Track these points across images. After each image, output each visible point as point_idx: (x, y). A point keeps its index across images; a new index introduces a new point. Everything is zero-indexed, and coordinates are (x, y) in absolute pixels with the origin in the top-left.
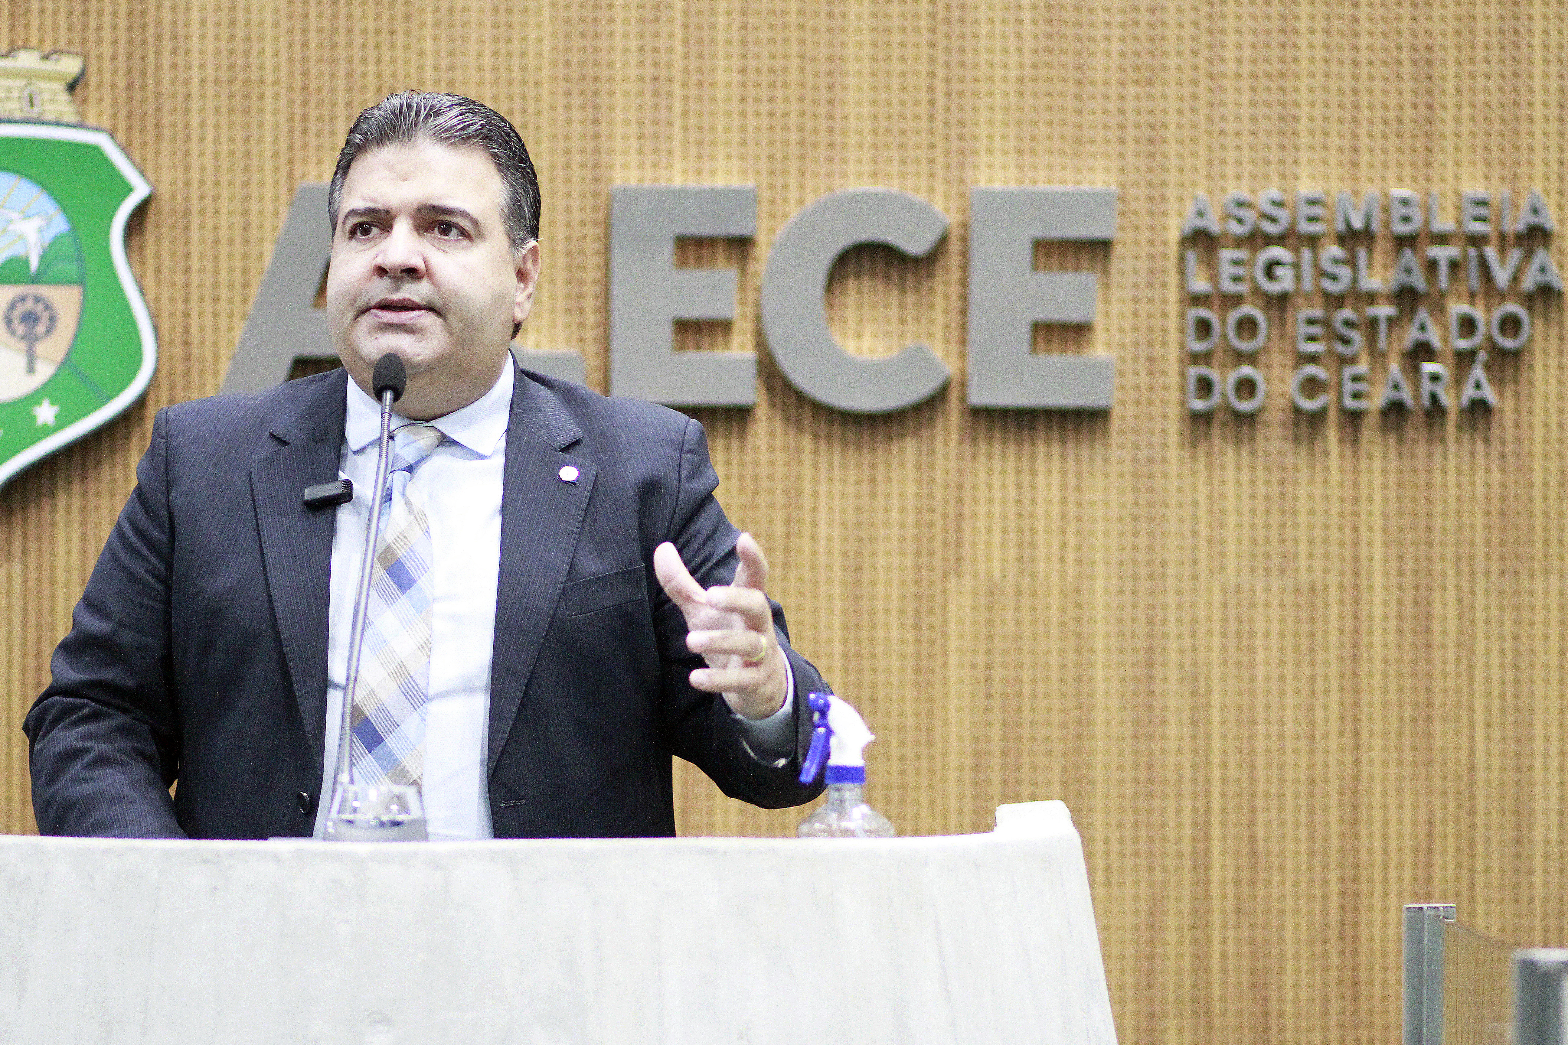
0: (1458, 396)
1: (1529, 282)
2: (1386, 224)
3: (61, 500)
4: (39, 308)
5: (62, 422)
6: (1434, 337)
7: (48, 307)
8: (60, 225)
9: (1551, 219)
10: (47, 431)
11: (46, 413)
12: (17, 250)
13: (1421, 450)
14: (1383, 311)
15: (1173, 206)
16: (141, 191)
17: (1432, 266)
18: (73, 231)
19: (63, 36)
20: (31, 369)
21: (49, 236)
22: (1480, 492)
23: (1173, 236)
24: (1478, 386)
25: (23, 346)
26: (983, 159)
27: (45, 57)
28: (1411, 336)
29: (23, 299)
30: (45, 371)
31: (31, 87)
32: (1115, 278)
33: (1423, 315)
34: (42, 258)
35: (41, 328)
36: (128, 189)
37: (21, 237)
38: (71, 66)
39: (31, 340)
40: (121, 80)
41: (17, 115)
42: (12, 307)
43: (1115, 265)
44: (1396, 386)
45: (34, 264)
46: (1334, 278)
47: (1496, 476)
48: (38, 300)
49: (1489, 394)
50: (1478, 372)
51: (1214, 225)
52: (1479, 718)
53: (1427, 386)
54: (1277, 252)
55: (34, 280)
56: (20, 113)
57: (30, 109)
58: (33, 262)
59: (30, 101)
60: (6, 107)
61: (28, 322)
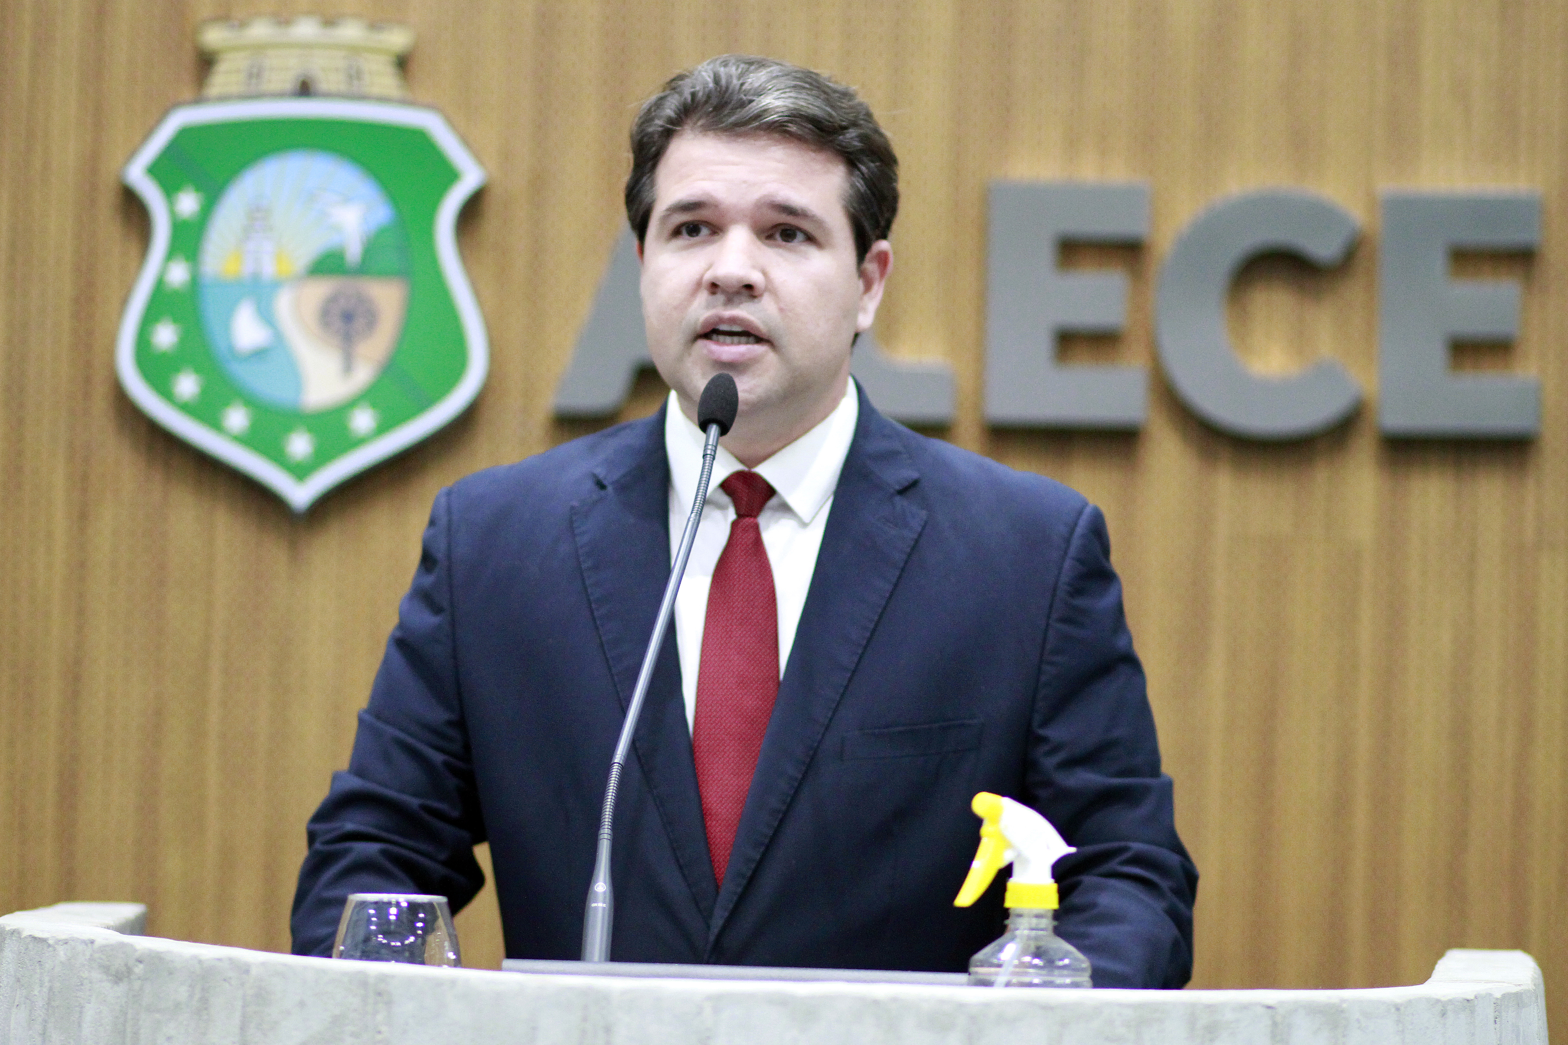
4: (358, 307)
7: (366, 304)
8: (382, 213)
10: (364, 440)
11: (363, 420)
16: (471, 176)
18: (399, 221)
20: (348, 371)
21: (372, 225)
25: (338, 344)
27: (371, 28)
29: (341, 294)
30: (364, 374)
31: (358, 61)
34: (365, 250)
35: (360, 326)
37: (338, 227)
38: (399, 38)
39: (348, 338)
41: (340, 89)
42: (330, 303)
45: (354, 255)
48: (356, 295)
55: (356, 272)
56: (343, 87)
57: (355, 82)
58: (354, 251)
59: (355, 75)
60: (327, 81)
61: (348, 317)
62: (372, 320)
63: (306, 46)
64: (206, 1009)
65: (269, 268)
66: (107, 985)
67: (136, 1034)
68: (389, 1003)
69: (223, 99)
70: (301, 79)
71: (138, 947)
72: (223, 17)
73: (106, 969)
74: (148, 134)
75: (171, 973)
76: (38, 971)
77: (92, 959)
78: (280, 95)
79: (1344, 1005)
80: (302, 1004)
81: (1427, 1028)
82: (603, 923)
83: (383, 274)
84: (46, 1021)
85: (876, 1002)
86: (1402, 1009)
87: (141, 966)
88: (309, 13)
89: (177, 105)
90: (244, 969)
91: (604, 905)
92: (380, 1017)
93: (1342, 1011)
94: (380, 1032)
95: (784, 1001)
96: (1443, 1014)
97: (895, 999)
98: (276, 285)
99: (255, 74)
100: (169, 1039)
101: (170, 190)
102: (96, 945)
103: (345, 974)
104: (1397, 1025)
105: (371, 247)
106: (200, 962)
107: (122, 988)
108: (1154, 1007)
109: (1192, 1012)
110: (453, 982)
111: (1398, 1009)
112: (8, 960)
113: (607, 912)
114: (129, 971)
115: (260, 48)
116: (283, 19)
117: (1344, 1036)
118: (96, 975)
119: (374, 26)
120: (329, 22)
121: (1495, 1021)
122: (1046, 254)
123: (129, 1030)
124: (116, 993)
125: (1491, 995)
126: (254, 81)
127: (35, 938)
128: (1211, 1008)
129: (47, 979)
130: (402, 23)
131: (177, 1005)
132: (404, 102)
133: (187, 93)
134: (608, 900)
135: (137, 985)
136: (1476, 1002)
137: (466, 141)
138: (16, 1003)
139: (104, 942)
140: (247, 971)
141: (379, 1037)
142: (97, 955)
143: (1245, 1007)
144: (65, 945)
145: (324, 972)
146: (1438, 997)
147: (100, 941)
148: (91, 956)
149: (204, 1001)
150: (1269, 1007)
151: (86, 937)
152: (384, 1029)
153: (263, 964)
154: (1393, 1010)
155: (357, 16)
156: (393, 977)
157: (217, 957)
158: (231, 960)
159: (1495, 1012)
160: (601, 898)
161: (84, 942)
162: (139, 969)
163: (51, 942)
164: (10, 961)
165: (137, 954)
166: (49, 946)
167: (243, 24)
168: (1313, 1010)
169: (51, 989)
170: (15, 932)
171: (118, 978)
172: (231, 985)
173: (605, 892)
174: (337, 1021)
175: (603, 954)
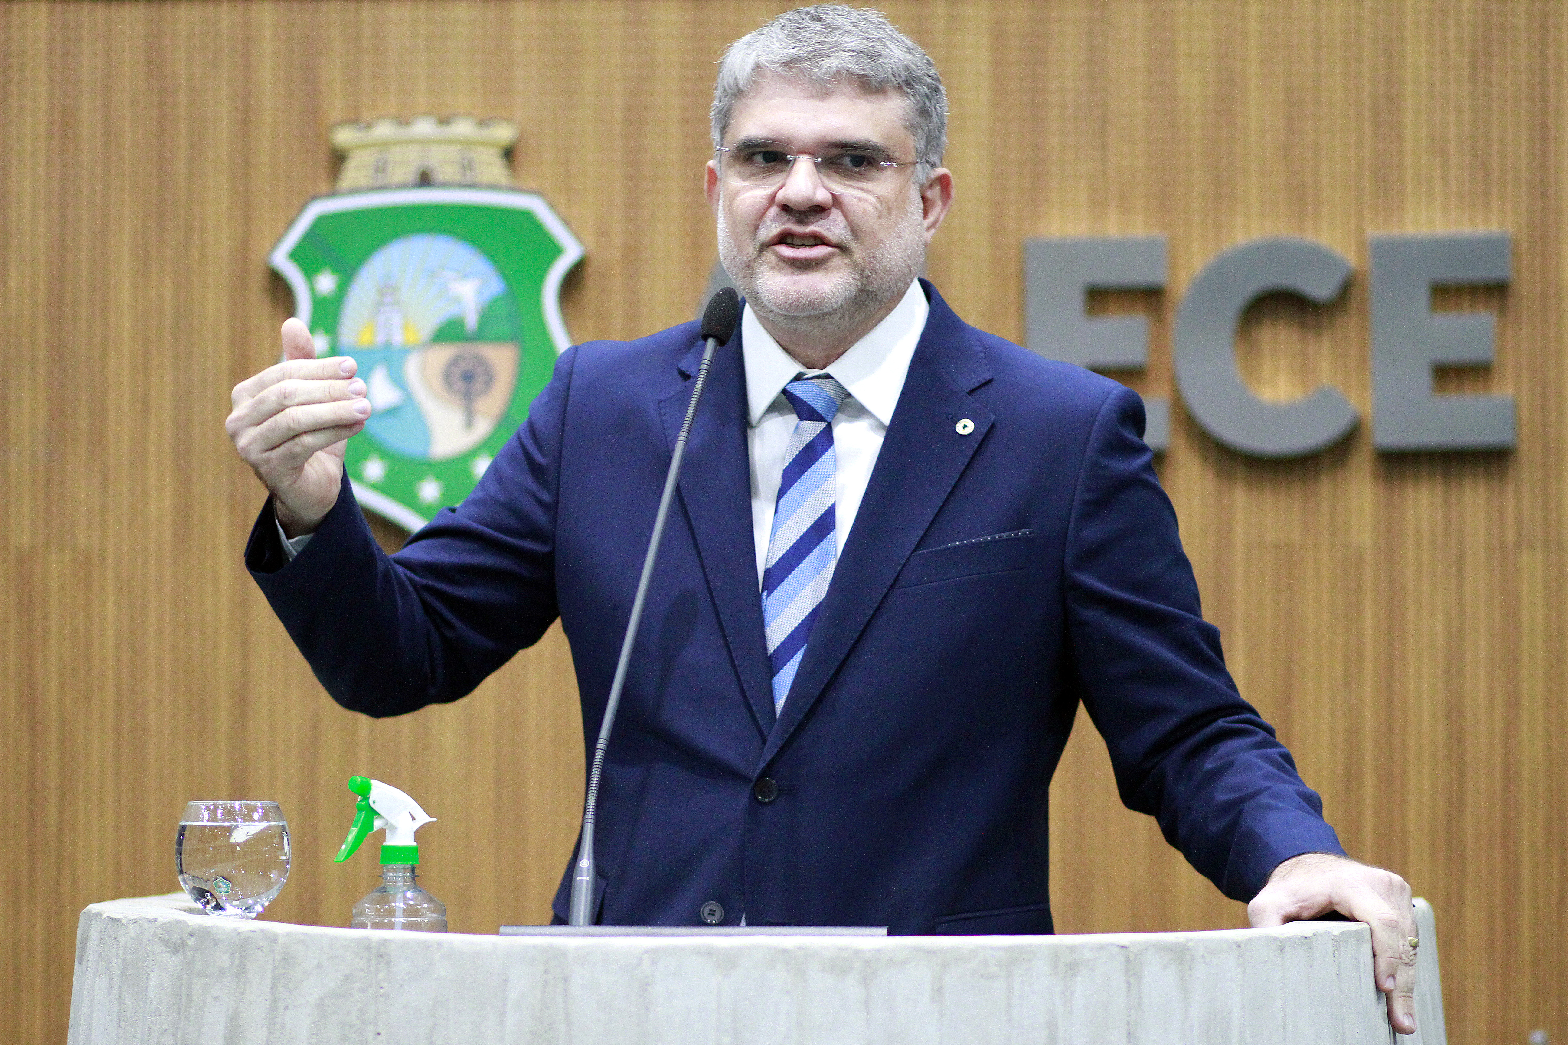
4: (476, 368)
7: (484, 364)
12: (453, 312)
18: (510, 292)
20: (469, 424)
21: (487, 296)
25: (461, 403)
29: (463, 358)
30: (482, 428)
31: (470, 153)
34: (481, 318)
37: (458, 299)
39: (468, 397)
41: (454, 178)
42: (451, 365)
48: (474, 357)
55: (473, 338)
56: (458, 178)
57: (468, 173)
58: (472, 321)
59: (468, 166)
60: (445, 172)
61: (468, 377)
62: (489, 379)
63: (425, 142)
64: (244, 973)
65: (398, 338)
66: (167, 955)
67: (190, 995)
68: (389, 963)
69: (354, 191)
70: (420, 170)
71: (190, 923)
72: (353, 121)
73: (166, 943)
74: (290, 224)
75: (216, 944)
76: (115, 946)
77: (155, 935)
78: (403, 186)
79: (1190, 944)
80: (319, 966)
81: (1267, 961)
82: (587, 893)
83: (498, 340)
84: (120, 987)
85: (785, 951)
86: (1243, 946)
87: (193, 939)
88: (426, 114)
89: (316, 197)
90: (273, 939)
91: (588, 878)
92: (381, 975)
93: (1188, 949)
94: (382, 988)
95: (709, 953)
96: (1282, 950)
97: (802, 948)
98: (405, 351)
99: (381, 168)
100: (216, 998)
101: (310, 272)
102: (158, 923)
103: (353, 940)
104: (1239, 959)
105: (486, 316)
106: (239, 934)
107: (178, 958)
108: (1023, 949)
109: (1055, 954)
110: (440, 945)
111: (1239, 946)
112: (94, 937)
113: (590, 885)
114: (184, 943)
115: (384, 145)
116: (403, 121)
117: (1190, 969)
118: (158, 948)
119: (482, 123)
120: (444, 121)
121: (1334, 954)
122: (1076, 301)
123: (184, 992)
124: (173, 962)
125: (1329, 933)
126: (380, 175)
127: (112, 919)
128: (1072, 949)
129: (121, 952)
130: (508, 120)
131: (222, 971)
132: (513, 189)
133: (323, 188)
134: (591, 874)
135: (190, 954)
136: (1314, 940)
137: (567, 222)
138: (98, 974)
139: (165, 920)
140: (276, 941)
141: (382, 991)
142: (158, 932)
143: (1102, 947)
144: (135, 924)
145: (337, 938)
146: (1277, 935)
147: (161, 920)
148: (154, 932)
149: (243, 967)
150: (1123, 947)
151: (150, 916)
152: (385, 984)
153: (288, 934)
154: (1234, 947)
155: (469, 115)
156: (391, 941)
157: (253, 929)
158: (263, 931)
159: (1334, 947)
160: (585, 872)
161: (149, 920)
162: (191, 942)
163: (124, 922)
164: (95, 939)
165: (190, 929)
166: (123, 925)
167: (369, 126)
168: (1162, 948)
169: (124, 960)
170: (99, 914)
171: (176, 949)
172: (263, 952)
173: (588, 867)
174: (347, 978)
175: (587, 919)
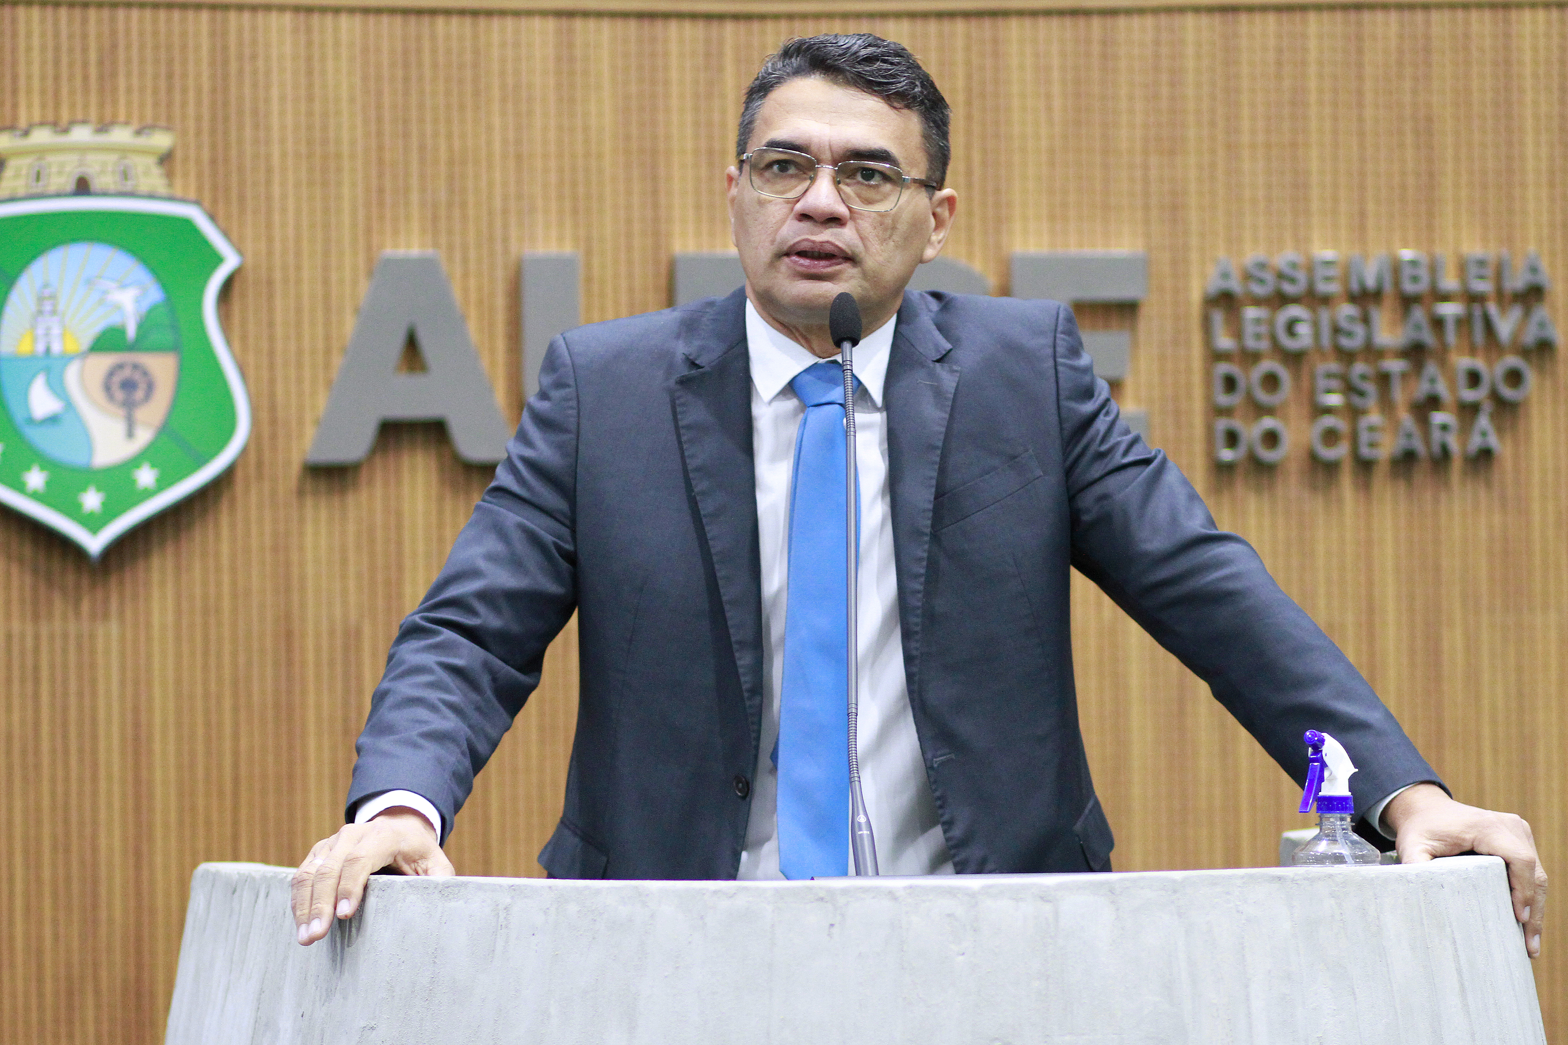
0: (1464, 443)
1: (1530, 337)
2: (1397, 283)
3: (156, 561)
4: (137, 376)
5: (162, 485)
6: (1442, 389)
7: (145, 373)
8: (155, 294)
9: (1545, 276)
10: (147, 494)
11: (146, 476)
12: (113, 319)
13: (1428, 496)
14: (1395, 366)
15: (1194, 269)
16: (231, 262)
17: (1438, 323)
18: (168, 301)
19: (149, 112)
20: (130, 434)
21: (146, 304)
22: (1483, 534)
23: (1196, 296)
24: (1484, 434)
25: (121, 412)
26: (1017, 226)
27: (139, 132)
28: (1422, 389)
29: (120, 367)
30: (144, 436)
31: (127, 161)
32: (1142, 336)
33: (1431, 368)
34: (141, 326)
35: (139, 394)
36: (217, 260)
37: (118, 308)
38: (162, 141)
39: (129, 406)
40: (206, 155)
41: (112, 187)
42: (111, 374)
43: (1143, 324)
44: (1409, 436)
45: (131, 331)
46: (1349, 334)
47: (1497, 519)
48: (136, 367)
49: (1493, 441)
50: (1484, 421)
51: (1235, 285)
52: (1487, 744)
53: (1436, 436)
54: (1295, 311)
55: (133, 347)
56: (116, 186)
57: (126, 181)
59: (125, 175)
61: (127, 387)
65: (58, 347)
69: (12, 198)
70: (78, 178)
83: (159, 349)
98: (65, 359)
99: (37, 176)
105: (145, 325)
120: (102, 128)
126: (38, 183)
132: (170, 198)
167: (26, 133)
